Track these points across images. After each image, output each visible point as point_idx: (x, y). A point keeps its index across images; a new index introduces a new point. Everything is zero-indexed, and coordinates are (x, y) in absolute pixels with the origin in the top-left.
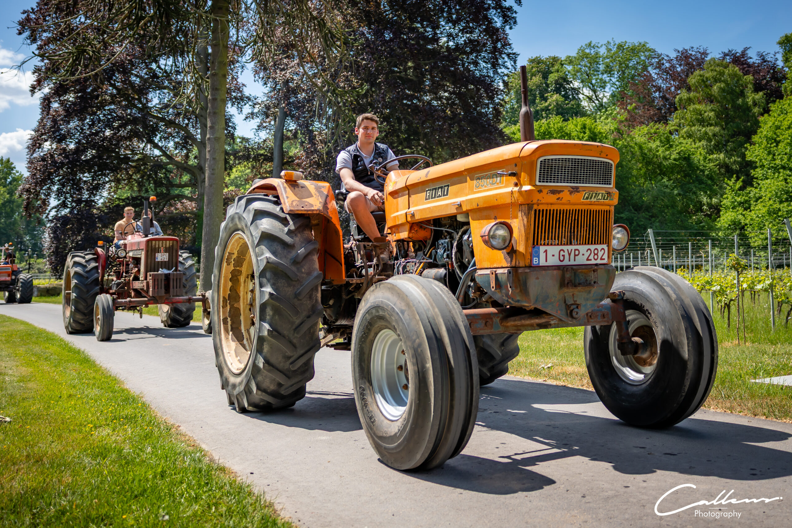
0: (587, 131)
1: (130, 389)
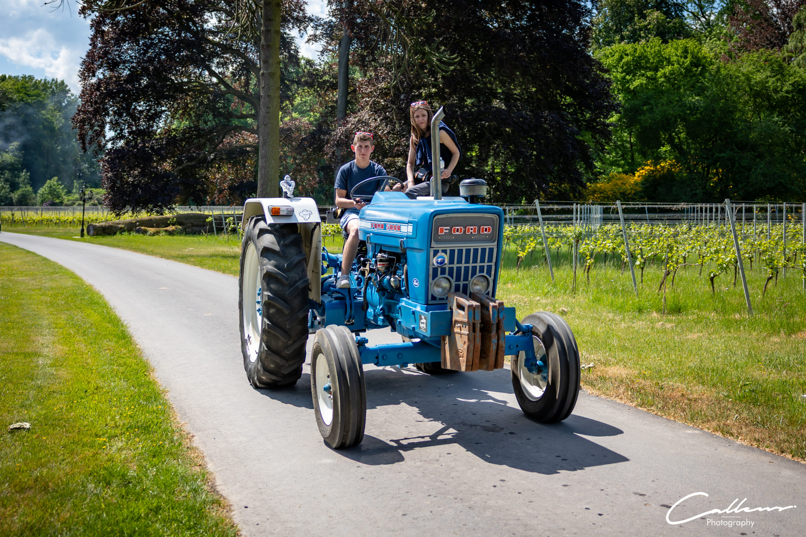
0: (689, 56)
1: (158, 379)
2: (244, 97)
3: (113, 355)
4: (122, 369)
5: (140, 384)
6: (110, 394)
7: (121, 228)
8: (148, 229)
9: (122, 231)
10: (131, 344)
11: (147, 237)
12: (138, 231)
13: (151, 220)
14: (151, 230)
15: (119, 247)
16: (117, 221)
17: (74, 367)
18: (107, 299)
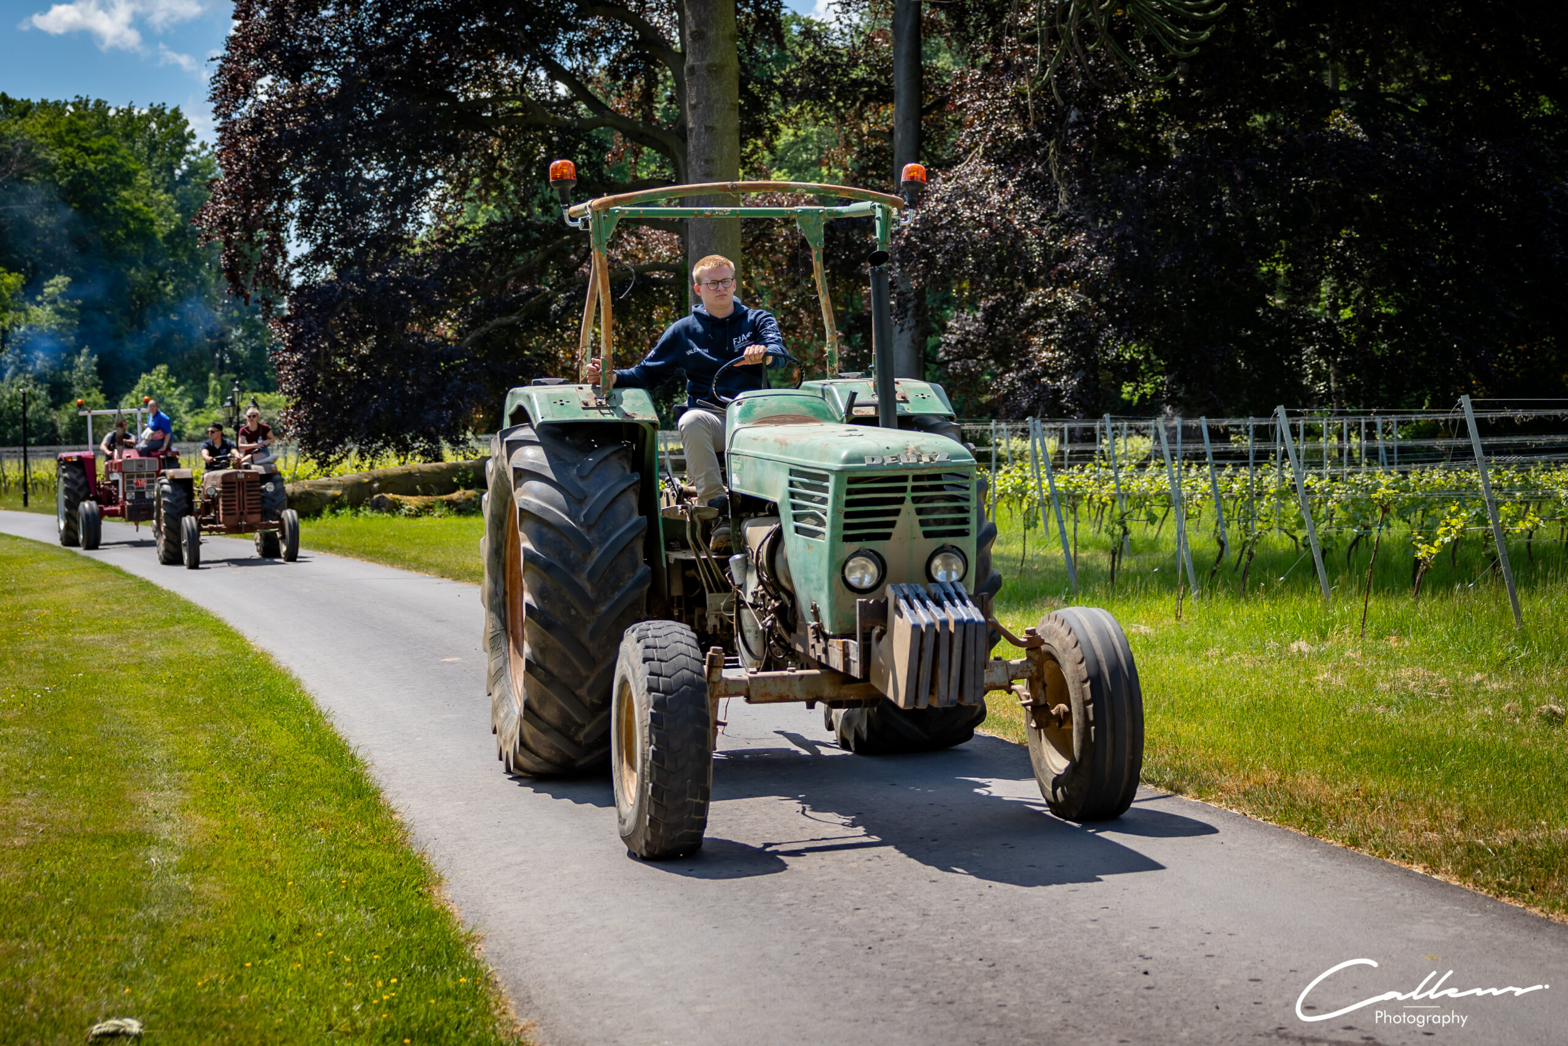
1: (454, 905)
2: (642, 135)
3: (333, 840)
4: (360, 878)
5: (409, 917)
6: (333, 945)
7: (334, 498)
8: (404, 499)
9: (336, 504)
10: (379, 811)
11: (400, 521)
12: (378, 506)
13: (409, 475)
14: (412, 502)
15: (331, 549)
16: (324, 480)
17: (237, 873)
18: (308, 689)
